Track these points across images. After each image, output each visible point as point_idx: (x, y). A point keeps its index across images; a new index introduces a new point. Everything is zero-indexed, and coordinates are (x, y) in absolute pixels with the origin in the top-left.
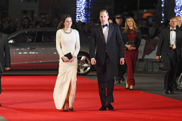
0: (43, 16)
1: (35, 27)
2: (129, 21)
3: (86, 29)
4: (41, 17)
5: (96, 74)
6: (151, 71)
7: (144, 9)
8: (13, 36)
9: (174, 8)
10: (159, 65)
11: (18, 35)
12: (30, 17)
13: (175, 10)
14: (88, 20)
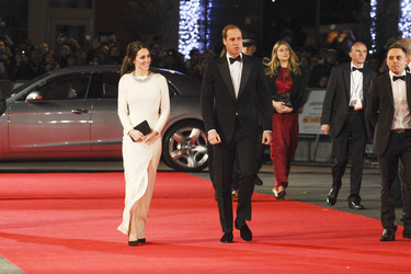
0: (104, 39)
1: (88, 63)
2: (282, 50)
4: (99, 40)
7: (331, 23)
11: (48, 83)
14: (205, 49)
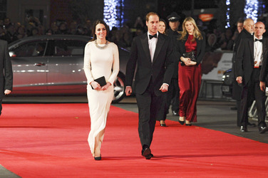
1: (45, 34)
2: (187, 25)
3: (117, 37)
5: (136, 102)
6: (211, 97)
7: (201, 8)
8: (14, 46)
9: (244, 7)
10: (222, 88)
11: (20, 46)
12: (37, 19)
13: (245, 10)
14: (120, 24)
